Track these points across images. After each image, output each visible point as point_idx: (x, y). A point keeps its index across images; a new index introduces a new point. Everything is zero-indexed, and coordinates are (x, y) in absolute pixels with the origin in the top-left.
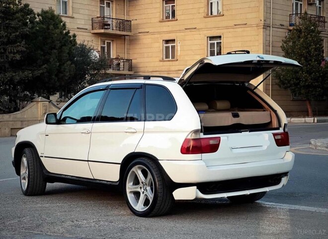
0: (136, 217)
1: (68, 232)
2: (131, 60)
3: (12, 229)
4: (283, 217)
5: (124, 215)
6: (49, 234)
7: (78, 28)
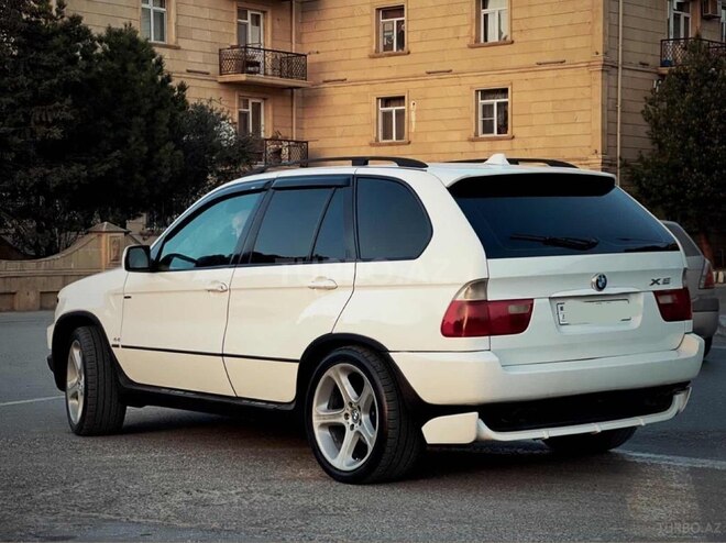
0: (335, 483)
1: (180, 515)
2: (307, 142)
3: (49, 509)
4: (679, 486)
5: (307, 479)
6: (135, 519)
7: (189, 71)
